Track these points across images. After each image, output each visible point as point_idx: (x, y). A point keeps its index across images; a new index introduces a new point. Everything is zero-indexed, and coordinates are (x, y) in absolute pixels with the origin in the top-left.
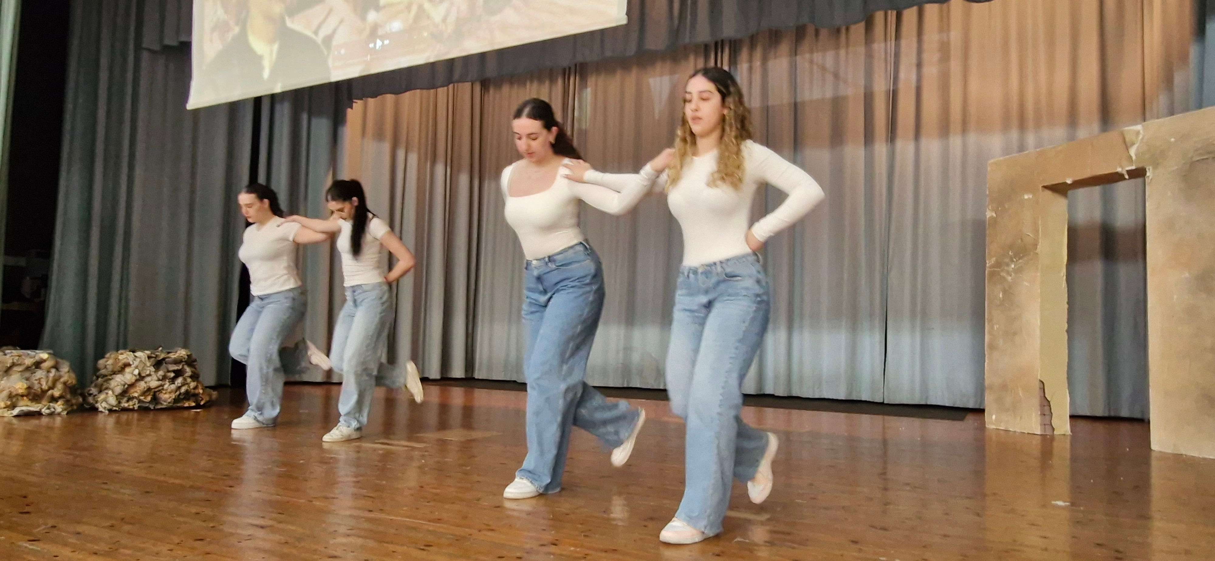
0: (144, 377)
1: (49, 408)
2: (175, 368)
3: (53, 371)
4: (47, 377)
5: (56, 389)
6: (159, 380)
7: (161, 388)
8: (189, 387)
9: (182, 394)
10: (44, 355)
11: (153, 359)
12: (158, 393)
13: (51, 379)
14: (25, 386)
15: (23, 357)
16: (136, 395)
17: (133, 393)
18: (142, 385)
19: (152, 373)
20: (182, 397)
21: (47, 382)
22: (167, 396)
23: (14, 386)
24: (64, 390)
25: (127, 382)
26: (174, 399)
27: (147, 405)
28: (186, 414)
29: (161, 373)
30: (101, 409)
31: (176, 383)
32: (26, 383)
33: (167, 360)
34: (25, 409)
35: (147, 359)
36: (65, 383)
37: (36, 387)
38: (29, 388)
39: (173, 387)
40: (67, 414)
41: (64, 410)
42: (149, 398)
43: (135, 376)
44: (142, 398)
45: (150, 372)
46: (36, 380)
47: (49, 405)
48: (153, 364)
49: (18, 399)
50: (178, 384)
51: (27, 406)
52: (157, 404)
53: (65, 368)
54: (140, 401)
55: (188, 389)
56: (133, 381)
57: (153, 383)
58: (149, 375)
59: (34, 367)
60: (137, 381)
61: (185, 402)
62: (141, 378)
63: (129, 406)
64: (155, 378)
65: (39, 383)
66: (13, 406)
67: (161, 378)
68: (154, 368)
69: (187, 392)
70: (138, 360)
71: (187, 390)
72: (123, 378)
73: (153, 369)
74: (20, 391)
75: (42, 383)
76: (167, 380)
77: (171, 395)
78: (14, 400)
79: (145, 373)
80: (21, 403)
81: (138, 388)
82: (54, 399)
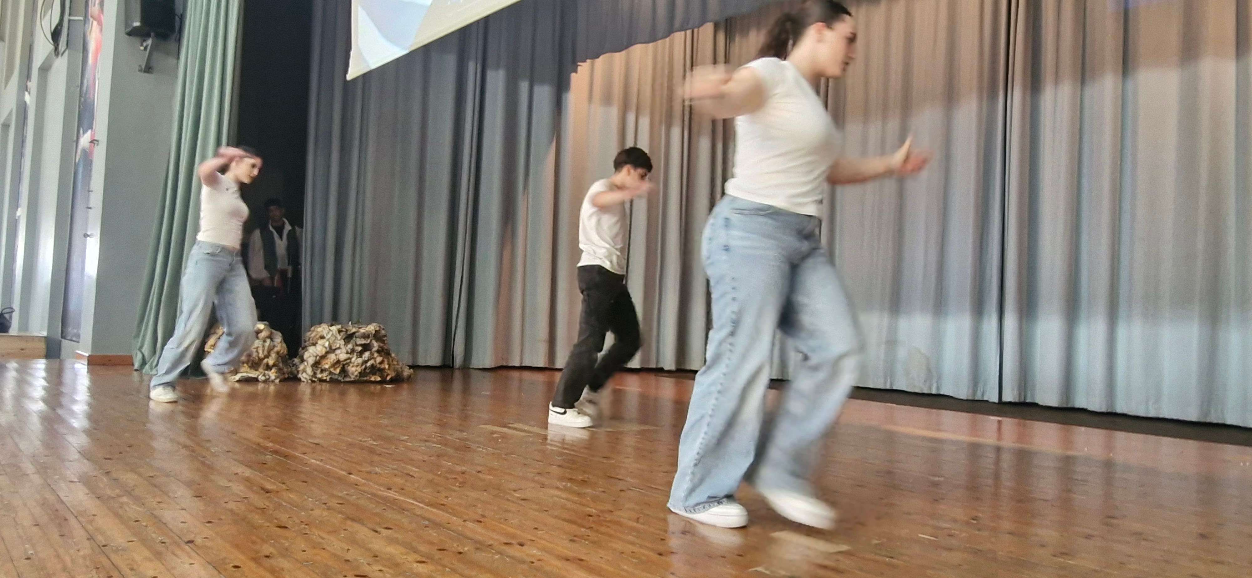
0: (335, 349)
1: (264, 375)
2: (363, 342)
3: (268, 341)
4: (263, 346)
5: (270, 358)
6: (347, 353)
7: (348, 361)
8: (375, 361)
9: (368, 368)
11: (344, 333)
12: (346, 366)
13: (266, 348)
16: (327, 366)
17: (325, 364)
18: (332, 357)
19: (342, 347)
20: (368, 371)
21: (263, 351)
22: (354, 369)
24: (277, 360)
25: (318, 353)
26: (360, 373)
27: (336, 377)
28: (372, 388)
29: (350, 346)
30: (303, 379)
31: (363, 356)
33: (357, 334)
34: (245, 374)
35: (337, 333)
36: (278, 353)
37: (255, 355)
39: (360, 360)
40: (280, 381)
41: (277, 378)
42: (338, 371)
43: (326, 348)
44: (332, 370)
45: (340, 345)
46: (254, 348)
47: (265, 373)
48: (344, 337)
50: (365, 357)
51: (247, 372)
52: (345, 376)
53: (278, 338)
54: (331, 373)
55: (374, 363)
56: (324, 353)
57: (343, 356)
58: (339, 348)
60: (327, 353)
61: (371, 376)
62: (331, 350)
63: (322, 377)
64: (344, 351)
65: (257, 352)
66: (236, 372)
67: (349, 351)
68: (345, 342)
69: (372, 366)
70: (331, 333)
71: (372, 365)
72: (315, 350)
73: (342, 342)
75: (259, 351)
76: (355, 354)
77: (357, 369)
79: (336, 346)
80: (242, 370)
81: (329, 360)
82: (268, 368)
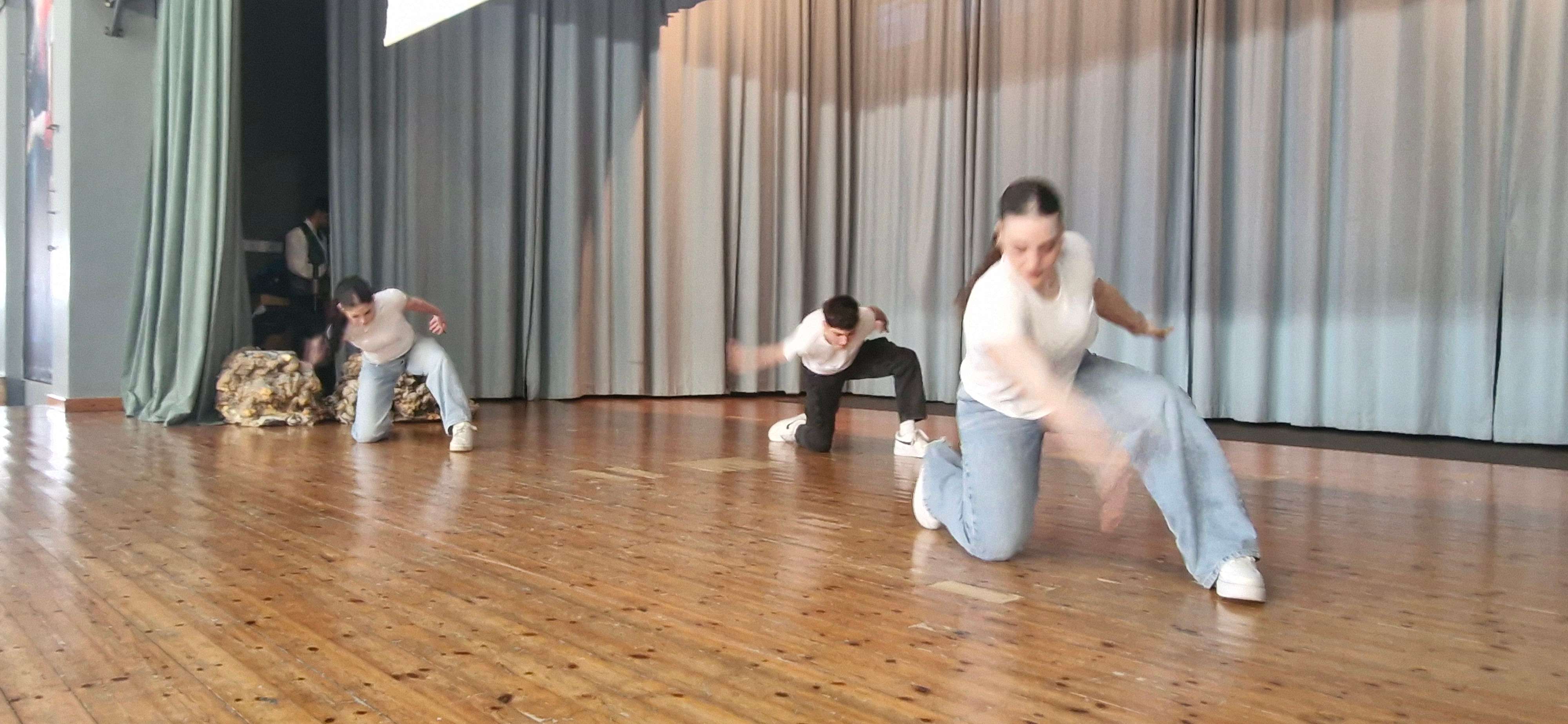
1: (294, 418)
3: (297, 375)
4: (291, 382)
5: (301, 396)
9: (424, 405)
10: (286, 356)
13: (295, 384)
14: (270, 392)
15: (265, 359)
21: (291, 388)
23: (259, 392)
24: (310, 397)
28: (430, 428)
30: (343, 421)
31: (417, 390)
32: (271, 389)
34: (270, 418)
36: (310, 389)
37: (281, 393)
38: (273, 394)
39: (413, 395)
40: (315, 424)
41: (310, 420)
46: (280, 385)
47: (295, 415)
49: (262, 407)
50: (419, 392)
51: (272, 415)
59: (276, 371)
61: (429, 414)
65: (284, 389)
66: (258, 415)
74: (265, 398)
75: (286, 389)
76: (407, 388)
77: (410, 406)
78: (259, 408)
80: (266, 412)
82: (299, 408)
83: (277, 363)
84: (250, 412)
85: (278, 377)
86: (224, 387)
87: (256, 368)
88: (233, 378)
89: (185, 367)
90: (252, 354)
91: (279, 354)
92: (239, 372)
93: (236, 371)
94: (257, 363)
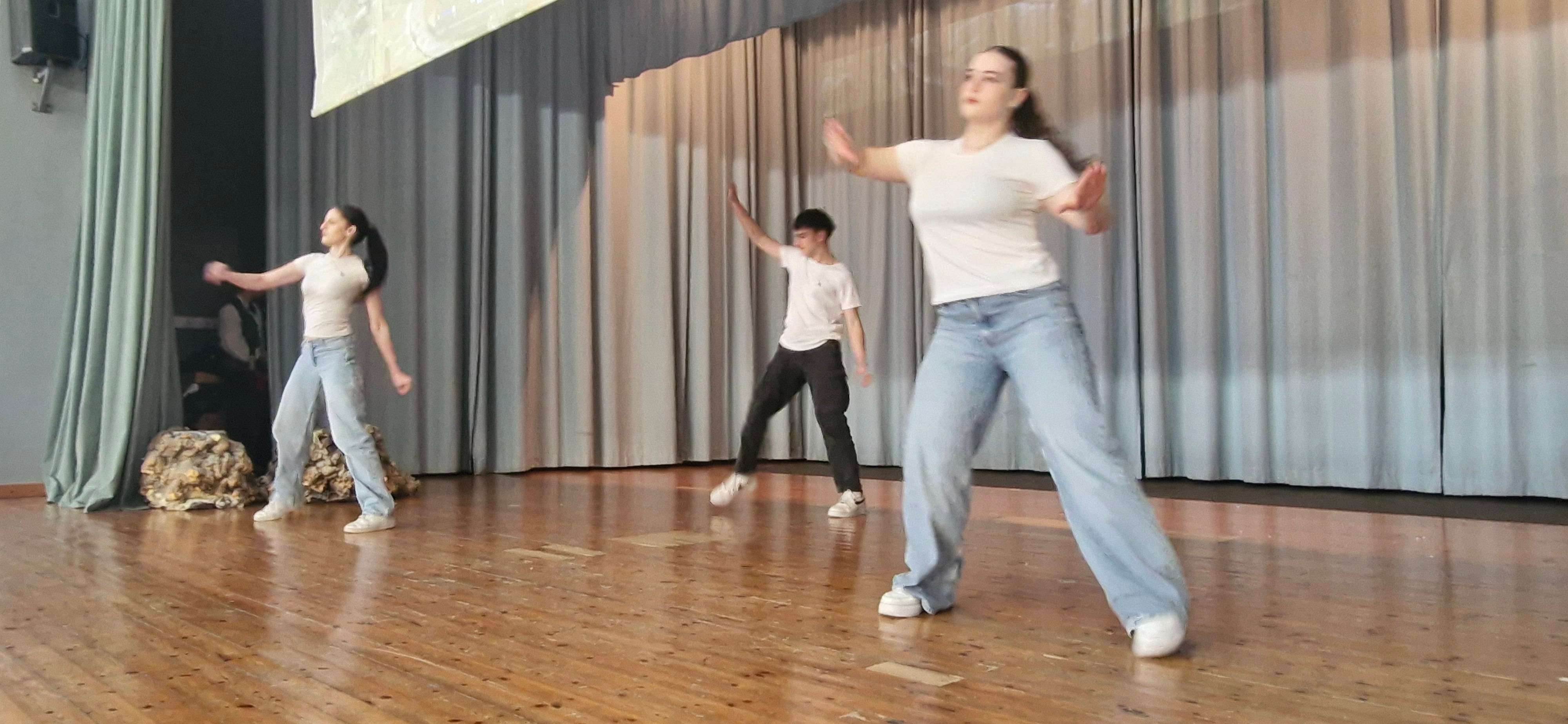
0: (317, 461)
1: (223, 500)
3: (227, 455)
4: (220, 463)
5: (230, 477)
6: (332, 465)
7: (334, 475)
10: (216, 436)
12: (332, 481)
13: (224, 464)
14: (197, 474)
15: (193, 439)
18: (313, 472)
19: (325, 457)
21: (221, 469)
22: (342, 485)
23: (185, 474)
24: (240, 478)
27: (319, 496)
32: (199, 471)
34: (197, 501)
36: (240, 470)
37: (209, 475)
38: (201, 476)
40: (245, 506)
41: (240, 502)
42: (321, 489)
44: (313, 487)
45: (323, 455)
46: (209, 466)
47: (224, 497)
49: (189, 490)
51: (199, 498)
52: (331, 495)
59: (205, 452)
66: (184, 499)
68: (328, 451)
74: (192, 480)
75: (214, 470)
78: (186, 490)
79: (317, 457)
80: (193, 495)
82: (228, 490)
83: (206, 444)
84: (176, 495)
85: (206, 458)
86: (150, 470)
87: (183, 449)
88: (159, 460)
89: (107, 452)
90: (180, 434)
91: (208, 434)
92: (165, 454)
93: (163, 452)
94: (185, 444)
